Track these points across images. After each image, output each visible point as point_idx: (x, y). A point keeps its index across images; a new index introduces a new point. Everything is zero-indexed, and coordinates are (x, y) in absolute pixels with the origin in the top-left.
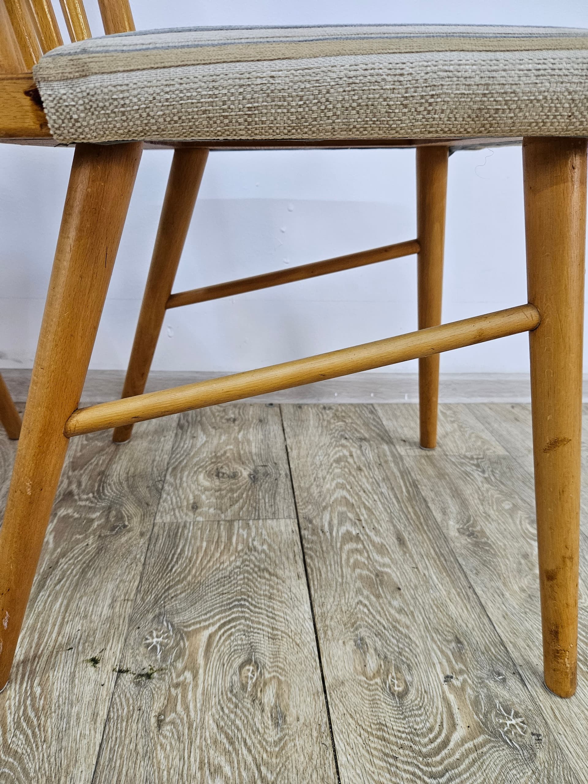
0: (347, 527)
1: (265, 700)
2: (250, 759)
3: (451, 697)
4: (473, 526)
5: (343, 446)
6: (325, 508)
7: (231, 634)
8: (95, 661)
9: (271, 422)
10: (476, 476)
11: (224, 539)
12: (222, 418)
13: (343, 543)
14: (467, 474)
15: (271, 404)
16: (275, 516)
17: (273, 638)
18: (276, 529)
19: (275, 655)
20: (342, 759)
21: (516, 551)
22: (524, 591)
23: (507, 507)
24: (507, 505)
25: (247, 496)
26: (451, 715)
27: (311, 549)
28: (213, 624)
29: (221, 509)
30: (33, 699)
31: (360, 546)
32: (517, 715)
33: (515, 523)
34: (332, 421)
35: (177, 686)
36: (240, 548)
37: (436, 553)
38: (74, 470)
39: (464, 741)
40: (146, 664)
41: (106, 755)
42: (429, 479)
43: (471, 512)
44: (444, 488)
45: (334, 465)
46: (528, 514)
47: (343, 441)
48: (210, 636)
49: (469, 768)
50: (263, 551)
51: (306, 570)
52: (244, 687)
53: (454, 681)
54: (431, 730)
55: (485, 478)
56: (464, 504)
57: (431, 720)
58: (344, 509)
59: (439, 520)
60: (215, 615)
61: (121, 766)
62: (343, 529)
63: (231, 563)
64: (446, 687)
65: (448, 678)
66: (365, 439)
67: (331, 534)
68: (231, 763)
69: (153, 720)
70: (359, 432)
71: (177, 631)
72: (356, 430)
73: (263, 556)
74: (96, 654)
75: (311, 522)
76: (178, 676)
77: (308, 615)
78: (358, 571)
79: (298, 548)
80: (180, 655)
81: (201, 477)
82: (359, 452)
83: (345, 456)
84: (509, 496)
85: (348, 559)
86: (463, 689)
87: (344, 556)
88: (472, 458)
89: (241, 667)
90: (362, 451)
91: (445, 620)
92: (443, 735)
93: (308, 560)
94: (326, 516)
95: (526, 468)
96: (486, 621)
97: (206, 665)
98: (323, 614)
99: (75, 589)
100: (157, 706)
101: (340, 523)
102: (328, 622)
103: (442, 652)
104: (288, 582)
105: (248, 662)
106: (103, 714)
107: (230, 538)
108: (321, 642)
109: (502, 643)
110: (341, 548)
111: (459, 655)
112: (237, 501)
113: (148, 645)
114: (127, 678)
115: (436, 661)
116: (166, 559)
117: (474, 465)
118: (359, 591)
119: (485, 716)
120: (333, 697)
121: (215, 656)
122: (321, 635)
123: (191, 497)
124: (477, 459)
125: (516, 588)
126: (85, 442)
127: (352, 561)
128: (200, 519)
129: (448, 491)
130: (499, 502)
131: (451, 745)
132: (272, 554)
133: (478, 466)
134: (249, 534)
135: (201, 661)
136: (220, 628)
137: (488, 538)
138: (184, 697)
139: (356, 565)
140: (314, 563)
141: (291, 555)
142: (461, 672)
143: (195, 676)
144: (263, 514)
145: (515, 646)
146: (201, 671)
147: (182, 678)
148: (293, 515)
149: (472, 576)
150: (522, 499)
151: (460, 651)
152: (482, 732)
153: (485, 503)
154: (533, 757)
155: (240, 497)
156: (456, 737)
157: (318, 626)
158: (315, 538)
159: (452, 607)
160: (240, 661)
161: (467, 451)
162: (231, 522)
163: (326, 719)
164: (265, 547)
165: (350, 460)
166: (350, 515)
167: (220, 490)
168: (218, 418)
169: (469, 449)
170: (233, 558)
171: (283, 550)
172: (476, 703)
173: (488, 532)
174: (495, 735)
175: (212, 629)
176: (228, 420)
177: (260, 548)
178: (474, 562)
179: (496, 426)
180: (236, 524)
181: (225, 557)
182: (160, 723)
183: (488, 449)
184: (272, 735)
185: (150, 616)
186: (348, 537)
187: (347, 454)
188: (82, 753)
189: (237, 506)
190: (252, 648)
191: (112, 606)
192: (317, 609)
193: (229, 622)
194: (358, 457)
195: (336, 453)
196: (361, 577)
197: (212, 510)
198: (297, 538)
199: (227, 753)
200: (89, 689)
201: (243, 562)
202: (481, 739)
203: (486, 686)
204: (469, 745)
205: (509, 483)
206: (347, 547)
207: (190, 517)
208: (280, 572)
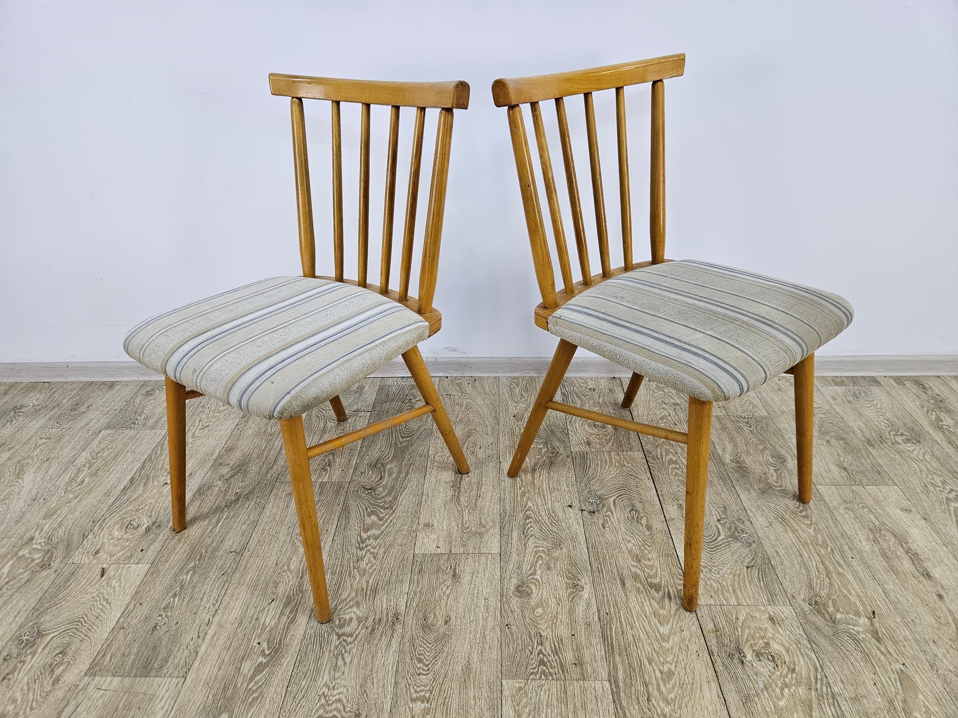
0: (670, 456)
1: (642, 523)
2: (640, 539)
3: (720, 526)
4: (739, 458)
5: (664, 408)
6: (657, 446)
7: (623, 500)
8: (570, 506)
9: (617, 391)
10: (745, 429)
11: (608, 460)
12: (586, 388)
13: (669, 464)
14: (740, 427)
15: (614, 378)
16: (631, 449)
17: (642, 502)
18: (633, 456)
19: (644, 508)
20: (675, 541)
21: (760, 471)
22: (760, 489)
23: (760, 448)
24: (760, 447)
25: (614, 438)
26: (719, 532)
27: (653, 467)
28: (614, 496)
29: (602, 445)
30: (553, 517)
31: (678, 466)
32: (746, 533)
33: (763, 457)
34: (656, 391)
35: (606, 516)
36: (617, 465)
37: (717, 471)
38: (518, 422)
39: (723, 539)
40: (591, 508)
41: (587, 535)
42: (716, 431)
43: (739, 450)
44: (725, 436)
45: (660, 421)
46: (771, 452)
47: (664, 406)
48: (614, 500)
49: (724, 547)
50: (629, 467)
51: (652, 476)
52: (633, 518)
53: (721, 521)
54: (710, 536)
55: (751, 431)
56: (736, 446)
57: (711, 533)
58: (668, 447)
59: (720, 454)
60: (613, 493)
61: (594, 538)
62: (668, 458)
63: (614, 472)
64: (717, 523)
65: (718, 520)
66: (677, 404)
67: (662, 459)
68: (634, 540)
69: (601, 526)
70: (673, 399)
71: (600, 498)
72: (672, 397)
73: (629, 469)
74: (569, 504)
75: (651, 454)
76: (605, 513)
77: (655, 494)
78: (677, 477)
79: (646, 466)
80: (604, 506)
81: (586, 427)
82: (674, 413)
83: (666, 415)
84: (762, 442)
85: (672, 472)
86: (725, 524)
87: (670, 471)
88: (745, 418)
89: (630, 512)
90: (676, 412)
91: (719, 499)
92: (715, 537)
93: (652, 472)
94: (659, 451)
95: (777, 425)
96: (739, 500)
97: (615, 510)
98: (662, 495)
99: (549, 480)
100: (601, 522)
101: (666, 455)
102: (665, 498)
103: (717, 511)
104: (644, 481)
105: (633, 510)
106: (581, 523)
107: (611, 460)
108: (662, 505)
109: (745, 509)
110: (668, 467)
111: (725, 512)
112: (610, 441)
113: (589, 502)
114: (585, 513)
115: (714, 514)
116: (584, 468)
117: (744, 422)
118: (678, 486)
119: (733, 533)
120: (670, 523)
121: (618, 507)
122: (662, 502)
123: (585, 439)
124: (748, 418)
125: (756, 488)
126: (515, 405)
127: (674, 473)
128: (593, 450)
129: (727, 439)
130: (756, 445)
131: (718, 540)
132: (633, 468)
133: (747, 423)
134: (620, 459)
135: (613, 509)
136: (617, 497)
137: (746, 464)
138: (610, 519)
139: (676, 475)
140: (656, 473)
141: (643, 469)
142: (725, 518)
143: (612, 514)
144: (625, 449)
145: (751, 511)
146: (614, 512)
147: (607, 514)
148: (641, 449)
149: (735, 482)
150: (770, 444)
151: (725, 511)
152: (731, 537)
153: (748, 446)
154: (751, 545)
155: (610, 439)
156: (720, 538)
157: (661, 499)
158: (654, 461)
159: (723, 494)
160: (629, 509)
161: (742, 413)
162: (609, 452)
163: (667, 529)
164: (630, 465)
165: (669, 418)
166: (671, 450)
167: (599, 435)
168: (584, 388)
169: (743, 412)
170: (615, 469)
171: (639, 467)
172: (730, 529)
173: (747, 461)
174: (736, 538)
175: (614, 498)
176: (590, 389)
177: (627, 465)
178: (737, 475)
179: (764, 394)
180: (612, 453)
181: (611, 469)
182: (604, 527)
183: (756, 412)
184: (647, 533)
185: (586, 492)
186: (671, 462)
187: (667, 414)
188: (579, 534)
189: (610, 444)
190: (633, 506)
191: (567, 486)
192: (659, 492)
193: (621, 495)
194: (674, 416)
195: (660, 414)
196: (679, 480)
197: (598, 445)
198: (645, 461)
199: (631, 537)
200: (572, 515)
201: (621, 471)
202: (730, 539)
203: (736, 524)
204: (726, 541)
205: (765, 434)
206: (671, 466)
207: (588, 449)
208: (639, 477)
